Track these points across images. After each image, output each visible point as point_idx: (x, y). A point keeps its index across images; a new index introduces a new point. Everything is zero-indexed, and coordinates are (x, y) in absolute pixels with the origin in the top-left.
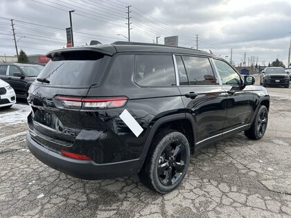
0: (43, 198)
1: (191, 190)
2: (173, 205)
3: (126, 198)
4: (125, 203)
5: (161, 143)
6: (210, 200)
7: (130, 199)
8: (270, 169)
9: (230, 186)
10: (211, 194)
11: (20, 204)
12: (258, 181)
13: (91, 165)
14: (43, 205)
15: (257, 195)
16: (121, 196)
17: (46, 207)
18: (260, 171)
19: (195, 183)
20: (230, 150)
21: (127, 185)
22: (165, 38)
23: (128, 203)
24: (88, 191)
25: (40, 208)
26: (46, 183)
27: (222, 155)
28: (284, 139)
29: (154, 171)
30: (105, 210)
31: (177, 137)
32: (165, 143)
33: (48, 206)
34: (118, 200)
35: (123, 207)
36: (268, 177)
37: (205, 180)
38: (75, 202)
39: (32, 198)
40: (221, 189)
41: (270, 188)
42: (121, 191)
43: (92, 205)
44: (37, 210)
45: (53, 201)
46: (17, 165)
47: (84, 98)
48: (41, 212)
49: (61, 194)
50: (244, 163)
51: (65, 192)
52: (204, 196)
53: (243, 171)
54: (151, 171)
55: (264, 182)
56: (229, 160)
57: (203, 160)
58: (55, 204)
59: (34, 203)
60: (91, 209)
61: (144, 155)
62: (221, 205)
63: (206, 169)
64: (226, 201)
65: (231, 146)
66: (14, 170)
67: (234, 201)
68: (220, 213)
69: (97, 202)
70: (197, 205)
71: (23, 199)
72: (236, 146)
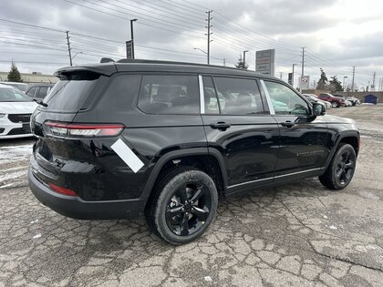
0: (39, 238)
1: (214, 244)
2: (182, 259)
3: (129, 247)
4: (126, 251)
5: (172, 182)
6: (231, 256)
7: (134, 248)
8: (332, 227)
9: (266, 244)
10: (237, 250)
11: (13, 243)
12: (308, 241)
13: (76, 201)
14: (35, 246)
15: (296, 257)
16: (126, 244)
17: (38, 248)
18: (317, 228)
19: (223, 236)
20: (291, 200)
21: (140, 232)
22: (257, 53)
23: (131, 251)
24: (91, 235)
25: (31, 248)
26: (49, 223)
27: (277, 206)
28: (377, 192)
29: (160, 215)
30: (100, 257)
31: (196, 177)
32: (177, 182)
33: (41, 247)
34: (120, 248)
35: (122, 256)
36: (324, 236)
37: (238, 234)
38: (71, 246)
39: (27, 238)
40: (253, 246)
41: (318, 251)
42: (128, 239)
43: (89, 250)
44: (27, 251)
45: (48, 243)
46: (27, 201)
47: (71, 124)
48: (31, 252)
49: (61, 235)
50: (301, 217)
51: (65, 235)
52: (227, 252)
53: (294, 228)
54: (157, 216)
55: (313, 243)
56: (284, 212)
57: (248, 211)
58: (48, 246)
59: (26, 243)
60: (85, 254)
61: (146, 195)
62: (242, 264)
63: (247, 221)
64: (251, 260)
65: (296, 195)
66: (21, 207)
67: (262, 261)
68: (235, 273)
69: (95, 248)
70: (212, 261)
71: (18, 238)
72: (304, 196)
